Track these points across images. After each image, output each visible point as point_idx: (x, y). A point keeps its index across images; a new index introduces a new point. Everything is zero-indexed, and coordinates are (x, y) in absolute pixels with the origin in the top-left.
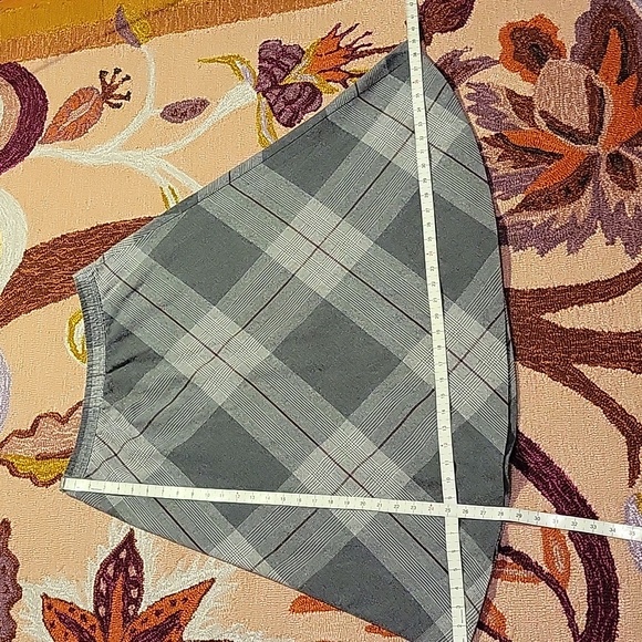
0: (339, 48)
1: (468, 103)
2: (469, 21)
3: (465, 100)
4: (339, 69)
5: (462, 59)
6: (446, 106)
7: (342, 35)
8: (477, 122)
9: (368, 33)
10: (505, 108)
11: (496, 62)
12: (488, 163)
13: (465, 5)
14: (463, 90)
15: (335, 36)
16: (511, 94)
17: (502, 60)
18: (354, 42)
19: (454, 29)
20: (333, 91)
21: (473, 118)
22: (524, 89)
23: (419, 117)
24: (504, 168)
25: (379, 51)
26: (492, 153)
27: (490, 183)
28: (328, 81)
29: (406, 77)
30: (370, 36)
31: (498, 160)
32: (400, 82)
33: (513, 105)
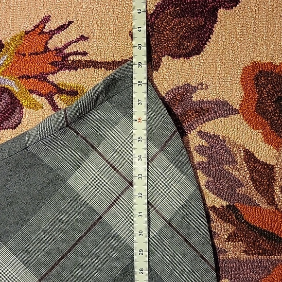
0: (46, 49)
1: (198, 158)
2: (207, 48)
3: (195, 153)
4: (46, 79)
5: (195, 98)
6: (173, 160)
7: (52, 33)
8: (207, 184)
9: (83, 38)
10: (241, 173)
11: (236, 112)
12: (216, 241)
13: (204, 26)
14: (194, 140)
15: (42, 32)
16: (249, 156)
17: (242, 110)
18: (66, 47)
19: (188, 55)
20: (36, 106)
21: (203, 179)
22: (265, 153)
23: (140, 167)
24: (234, 251)
25: (96, 64)
26: (222, 229)
27: (217, 270)
28: (31, 91)
29: (127, 109)
30: (86, 43)
31: (228, 239)
32: (119, 114)
33: (251, 171)
